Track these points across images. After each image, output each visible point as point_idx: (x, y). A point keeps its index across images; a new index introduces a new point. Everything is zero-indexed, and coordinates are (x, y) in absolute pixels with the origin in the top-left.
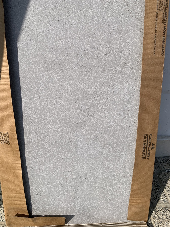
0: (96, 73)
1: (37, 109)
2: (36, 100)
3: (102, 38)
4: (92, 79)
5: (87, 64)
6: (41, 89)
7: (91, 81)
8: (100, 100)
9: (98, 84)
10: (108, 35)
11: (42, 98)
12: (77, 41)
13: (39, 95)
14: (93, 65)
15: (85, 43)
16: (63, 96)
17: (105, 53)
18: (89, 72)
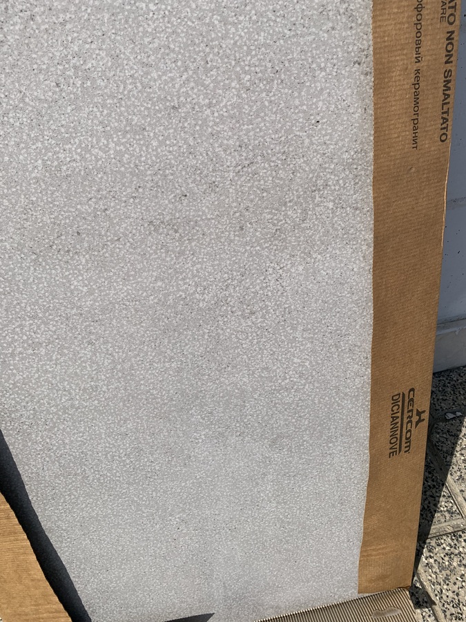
0: (214, 239)
1: (35, 384)
2: (23, 359)
3: (216, 114)
4: (205, 260)
5: (177, 215)
6: (31, 325)
7: (201, 268)
8: (242, 321)
9: (226, 275)
10: (239, 96)
11: (43, 351)
12: (124, 140)
13: (30, 342)
14: (199, 216)
15: (155, 143)
16: (115, 332)
17: (237, 165)
18: (188, 240)
